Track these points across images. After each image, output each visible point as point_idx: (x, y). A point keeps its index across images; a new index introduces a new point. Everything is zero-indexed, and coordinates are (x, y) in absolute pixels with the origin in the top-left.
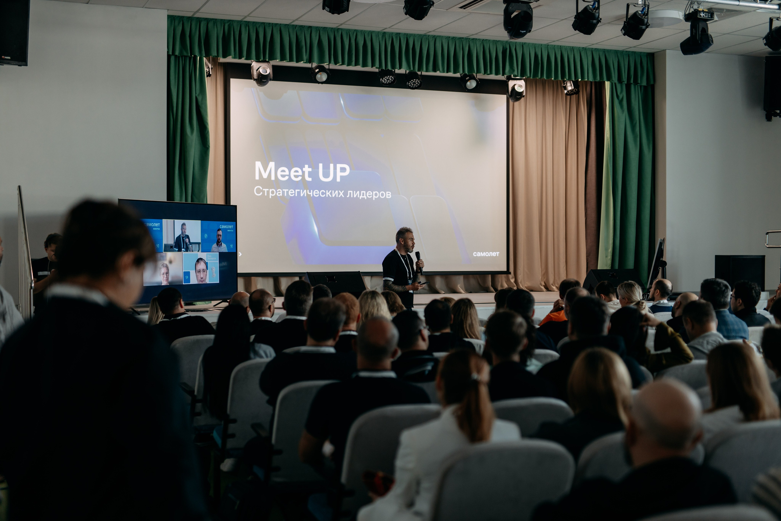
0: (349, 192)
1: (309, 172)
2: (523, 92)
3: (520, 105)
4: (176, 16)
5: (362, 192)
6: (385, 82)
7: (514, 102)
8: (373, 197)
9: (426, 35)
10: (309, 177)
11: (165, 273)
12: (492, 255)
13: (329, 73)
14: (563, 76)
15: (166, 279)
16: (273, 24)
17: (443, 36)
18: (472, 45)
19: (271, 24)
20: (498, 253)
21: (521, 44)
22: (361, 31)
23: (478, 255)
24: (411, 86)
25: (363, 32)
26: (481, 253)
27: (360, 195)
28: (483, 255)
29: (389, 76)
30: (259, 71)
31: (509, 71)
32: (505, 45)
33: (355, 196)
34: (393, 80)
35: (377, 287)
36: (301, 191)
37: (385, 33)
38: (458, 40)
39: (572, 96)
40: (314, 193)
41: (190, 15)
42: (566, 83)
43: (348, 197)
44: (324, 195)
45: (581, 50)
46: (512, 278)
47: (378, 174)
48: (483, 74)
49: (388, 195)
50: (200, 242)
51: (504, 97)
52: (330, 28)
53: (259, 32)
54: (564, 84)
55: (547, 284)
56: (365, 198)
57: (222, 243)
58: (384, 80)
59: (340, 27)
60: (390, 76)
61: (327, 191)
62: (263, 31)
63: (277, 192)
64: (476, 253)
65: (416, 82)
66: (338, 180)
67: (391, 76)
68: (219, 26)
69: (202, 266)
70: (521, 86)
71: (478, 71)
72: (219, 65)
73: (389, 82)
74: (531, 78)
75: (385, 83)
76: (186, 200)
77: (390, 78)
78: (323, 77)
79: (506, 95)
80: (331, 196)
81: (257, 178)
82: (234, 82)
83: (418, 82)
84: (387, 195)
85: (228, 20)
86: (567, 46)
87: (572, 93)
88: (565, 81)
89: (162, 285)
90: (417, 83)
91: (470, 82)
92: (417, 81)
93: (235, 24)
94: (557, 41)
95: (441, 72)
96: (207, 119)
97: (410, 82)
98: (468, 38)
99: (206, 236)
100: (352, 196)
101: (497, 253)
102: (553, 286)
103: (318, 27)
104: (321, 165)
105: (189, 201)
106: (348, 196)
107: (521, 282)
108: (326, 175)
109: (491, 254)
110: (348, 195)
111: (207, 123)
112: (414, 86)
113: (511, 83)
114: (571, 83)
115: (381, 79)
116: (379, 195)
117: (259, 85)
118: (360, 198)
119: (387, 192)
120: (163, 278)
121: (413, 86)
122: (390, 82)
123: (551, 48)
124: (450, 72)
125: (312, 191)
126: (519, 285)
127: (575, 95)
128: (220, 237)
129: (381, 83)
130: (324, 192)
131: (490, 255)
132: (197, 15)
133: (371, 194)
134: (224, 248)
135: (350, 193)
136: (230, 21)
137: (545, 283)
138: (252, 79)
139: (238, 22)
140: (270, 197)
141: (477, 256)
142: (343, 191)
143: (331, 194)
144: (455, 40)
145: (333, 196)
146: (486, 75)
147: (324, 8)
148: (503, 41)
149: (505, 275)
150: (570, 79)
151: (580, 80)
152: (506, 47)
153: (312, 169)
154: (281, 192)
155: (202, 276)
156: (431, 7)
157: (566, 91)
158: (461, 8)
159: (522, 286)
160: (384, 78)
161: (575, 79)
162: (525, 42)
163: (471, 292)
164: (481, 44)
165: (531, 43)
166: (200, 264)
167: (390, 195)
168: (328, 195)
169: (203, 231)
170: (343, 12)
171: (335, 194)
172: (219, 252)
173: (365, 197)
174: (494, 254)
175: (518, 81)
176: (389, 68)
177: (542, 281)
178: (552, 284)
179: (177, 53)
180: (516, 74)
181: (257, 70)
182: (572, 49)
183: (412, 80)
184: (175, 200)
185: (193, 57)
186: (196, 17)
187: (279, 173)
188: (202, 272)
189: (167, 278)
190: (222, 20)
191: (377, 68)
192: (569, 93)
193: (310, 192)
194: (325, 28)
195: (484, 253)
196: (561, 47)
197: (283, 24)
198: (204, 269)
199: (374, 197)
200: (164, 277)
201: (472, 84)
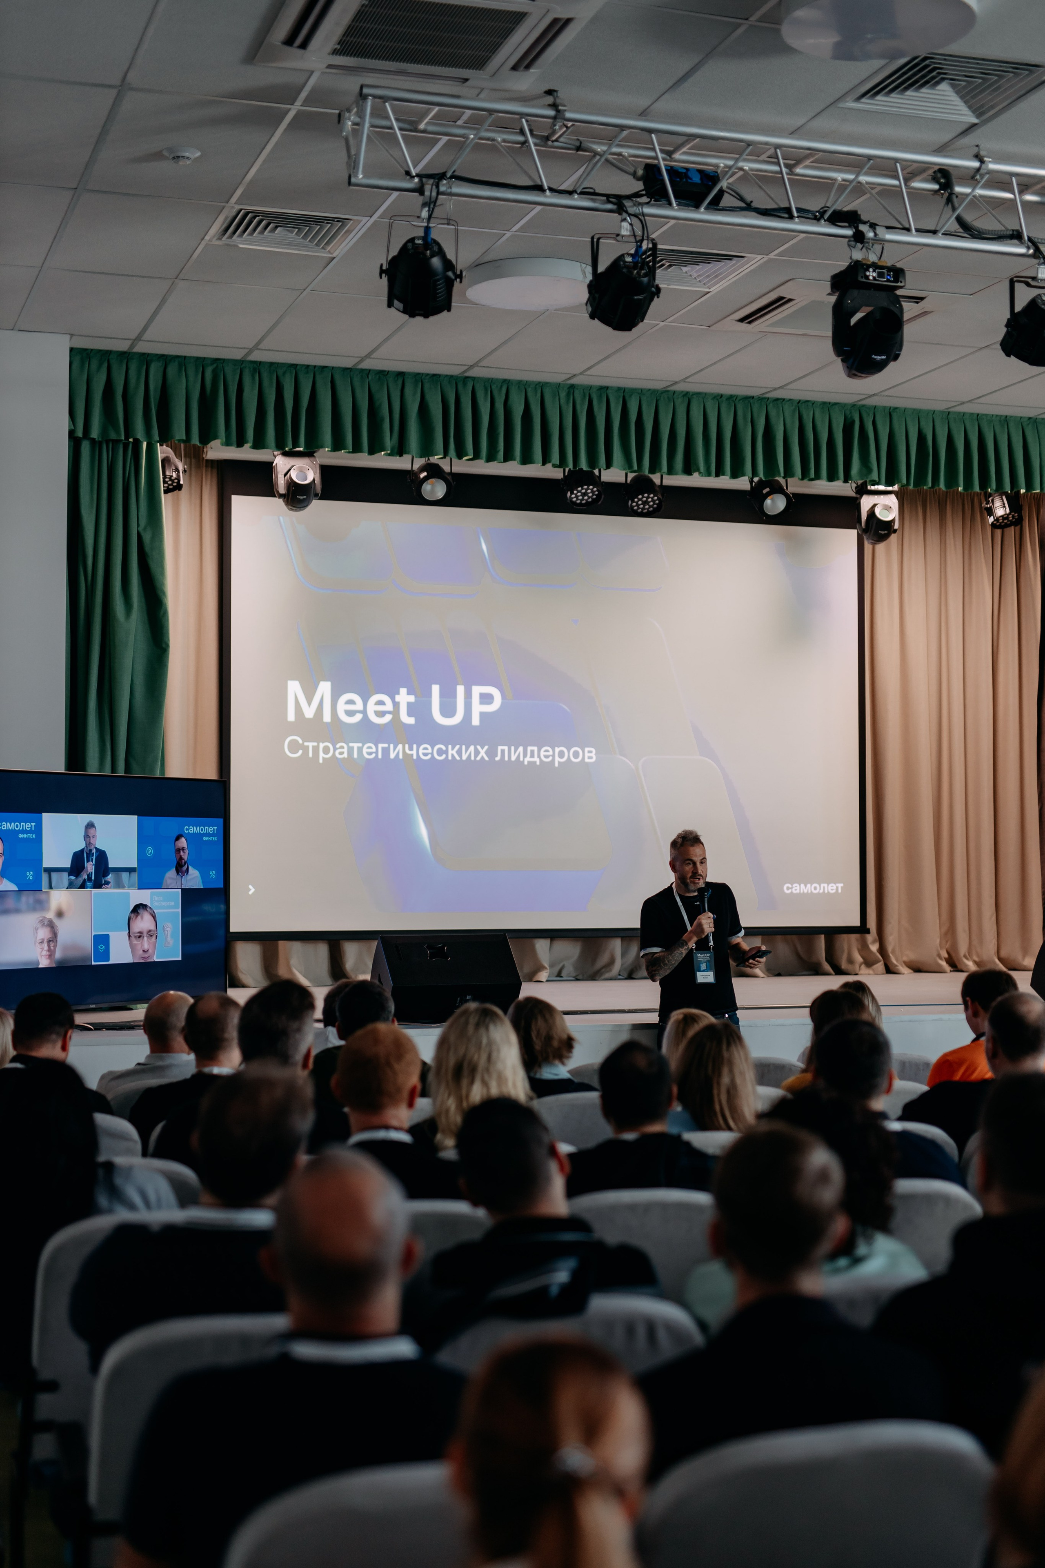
0: (500, 748)
1: (409, 704)
2: (893, 521)
3: (888, 550)
4: (92, 350)
5: (529, 748)
6: (578, 499)
7: (874, 544)
8: (553, 759)
9: (668, 391)
10: (410, 714)
11: (46, 940)
12: (826, 891)
13: (452, 481)
14: (984, 482)
15: (48, 953)
16: (315, 366)
17: (706, 394)
18: (773, 413)
19: (310, 368)
20: (840, 885)
21: (887, 411)
22: (519, 383)
23: (793, 889)
24: (639, 508)
25: (523, 385)
26: (802, 885)
27: (525, 756)
28: (806, 891)
29: (585, 487)
30: (290, 476)
31: (860, 471)
32: (849, 413)
33: (513, 758)
34: (596, 495)
35: (567, 963)
36: (392, 746)
37: (572, 387)
38: (741, 401)
39: (1007, 530)
40: (421, 751)
41: (123, 346)
42: (993, 501)
43: (498, 761)
44: (444, 756)
45: (1025, 424)
46: (874, 942)
47: (566, 708)
48: (799, 478)
49: (590, 755)
50: (136, 866)
51: (850, 536)
52: (447, 376)
53: (283, 386)
54: (988, 503)
55: (953, 955)
56: (535, 762)
57: (190, 867)
58: (576, 494)
59: (470, 374)
60: (588, 485)
61: (450, 747)
62: (293, 384)
63: (335, 749)
64: (790, 886)
65: (650, 500)
66: (476, 721)
67: (591, 487)
68: (191, 372)
69: (144, 923)
70: (888, 508)
71: (788, 473)
72: (207, 466)
73: (586, 500)
74: (911, 487)
75: (578, 501)
76: (114, 769)
77: (589, 491)
78: (436, 489)
79: (856, 530)
80: (458, 758)
81: (291, 717)
82: (240, 505)
83: (653, 501)
84: (587, 755)
85: (213, 358)
86: (993, 415)
87: (1006, 523)
88: (990, 495)
89: (39, 967)
90: (651, 503)
91: (772, 500)
92: (652, 498)
93: (229, 370)
94: (969, 402)
95: (702, 476)
96: (163, 584)
97: (636, 500)
98: (765, 398)
99: (150, 851)
100: (506, 759)
101: (838, 885)
102: (967, 959)
103: (419, 374)
104: (436, 689)
105: (121, 772)
106: (498, 759)
107: (893, 952)
108: (448, 710)
109: (824, 887)
110: (497, 756)
111: (164, 593)
112: (645, 509)
113: (866, 502)
114: (1002, 499)
115: (569, 494)
116: (569, 754)
117: (290, 507)
118: (526, 763)
119: (587, 749)
120: (40, 950)
121: (643, 509)
122: (590, 500)
123: (955, 419)
124: (723, 475)
125: (415, 746)
126: (889, 956)
127: (1013, 527)
128: (182, 853)
129: (569, 501)
130: (444, 748)
131: (821, 891)
132: (140, 348)
133: (551, 753)
134: (194, 879)
135: (503, 751)
136: (216, 360)
137: (948, 953)
138: (275, 497)
139: (235, 362)
140: (321, 761)
141: (792, 892)
142: (486, 747)
143: (459, 752)
144: (734, 401)
145: (464, 757)
146: (806, 481)
147: (390, 305)
148: (845, 404)
149: (857, 936)
150: (1000, 491)
151: (1023, 491)
152: (851, 417)
153: (415, 697)
154: (345, 750)
155: (146, 947)
156: (652, 300)
157: (991, 520)
158: (742, 320)
159: (897, 960)
160: (575, 492)
161: (1012, 489)
162: (896, 406)
163: (779, 975)
164: (794, 411)
165: (909, 409)
166: (142, 918)
167: (593, 755)
168: (453, 755)
169: (143, 840)
170: (436, 311)
171: (468, 753)
172: (182, 889)
173: (536, 759)
174: (831, 888)
175: (882, 496)
176: (584, 465)
177: (941, 948)
178: (965, 956)
179: (95, 434)
180: (877, 479)
181: (285, 475)
182: (1005, 420)
183: (640, 497)
184: (88, 768)
185: (133, 443)
186: (139, 353)
187: (341, 707)
188: (145, 938)
189: (49, 950)
190: (198, 359)
191: (554, 466)
192: (998, 524)
193: (411, 749)
194: (434, 375)
195: (809, 885)
196: (978, 418)
197: (339, 368)
198: (150, 931)
199: (557, 759)
200: (42, 949)
201: (776, 504)
